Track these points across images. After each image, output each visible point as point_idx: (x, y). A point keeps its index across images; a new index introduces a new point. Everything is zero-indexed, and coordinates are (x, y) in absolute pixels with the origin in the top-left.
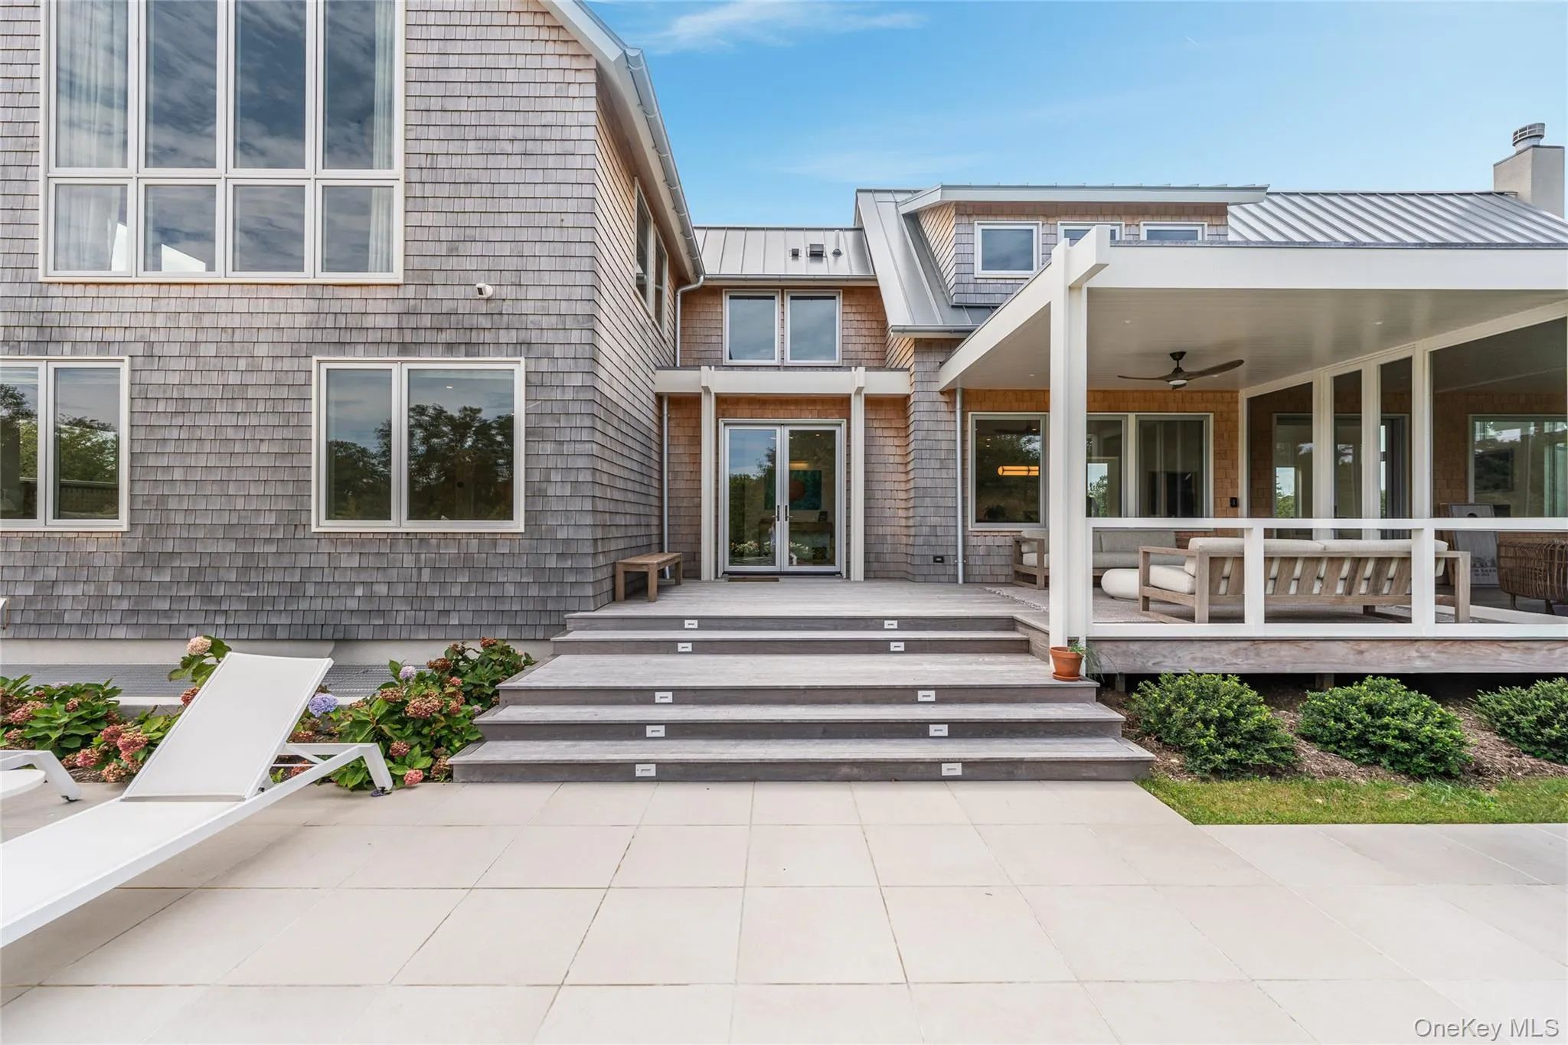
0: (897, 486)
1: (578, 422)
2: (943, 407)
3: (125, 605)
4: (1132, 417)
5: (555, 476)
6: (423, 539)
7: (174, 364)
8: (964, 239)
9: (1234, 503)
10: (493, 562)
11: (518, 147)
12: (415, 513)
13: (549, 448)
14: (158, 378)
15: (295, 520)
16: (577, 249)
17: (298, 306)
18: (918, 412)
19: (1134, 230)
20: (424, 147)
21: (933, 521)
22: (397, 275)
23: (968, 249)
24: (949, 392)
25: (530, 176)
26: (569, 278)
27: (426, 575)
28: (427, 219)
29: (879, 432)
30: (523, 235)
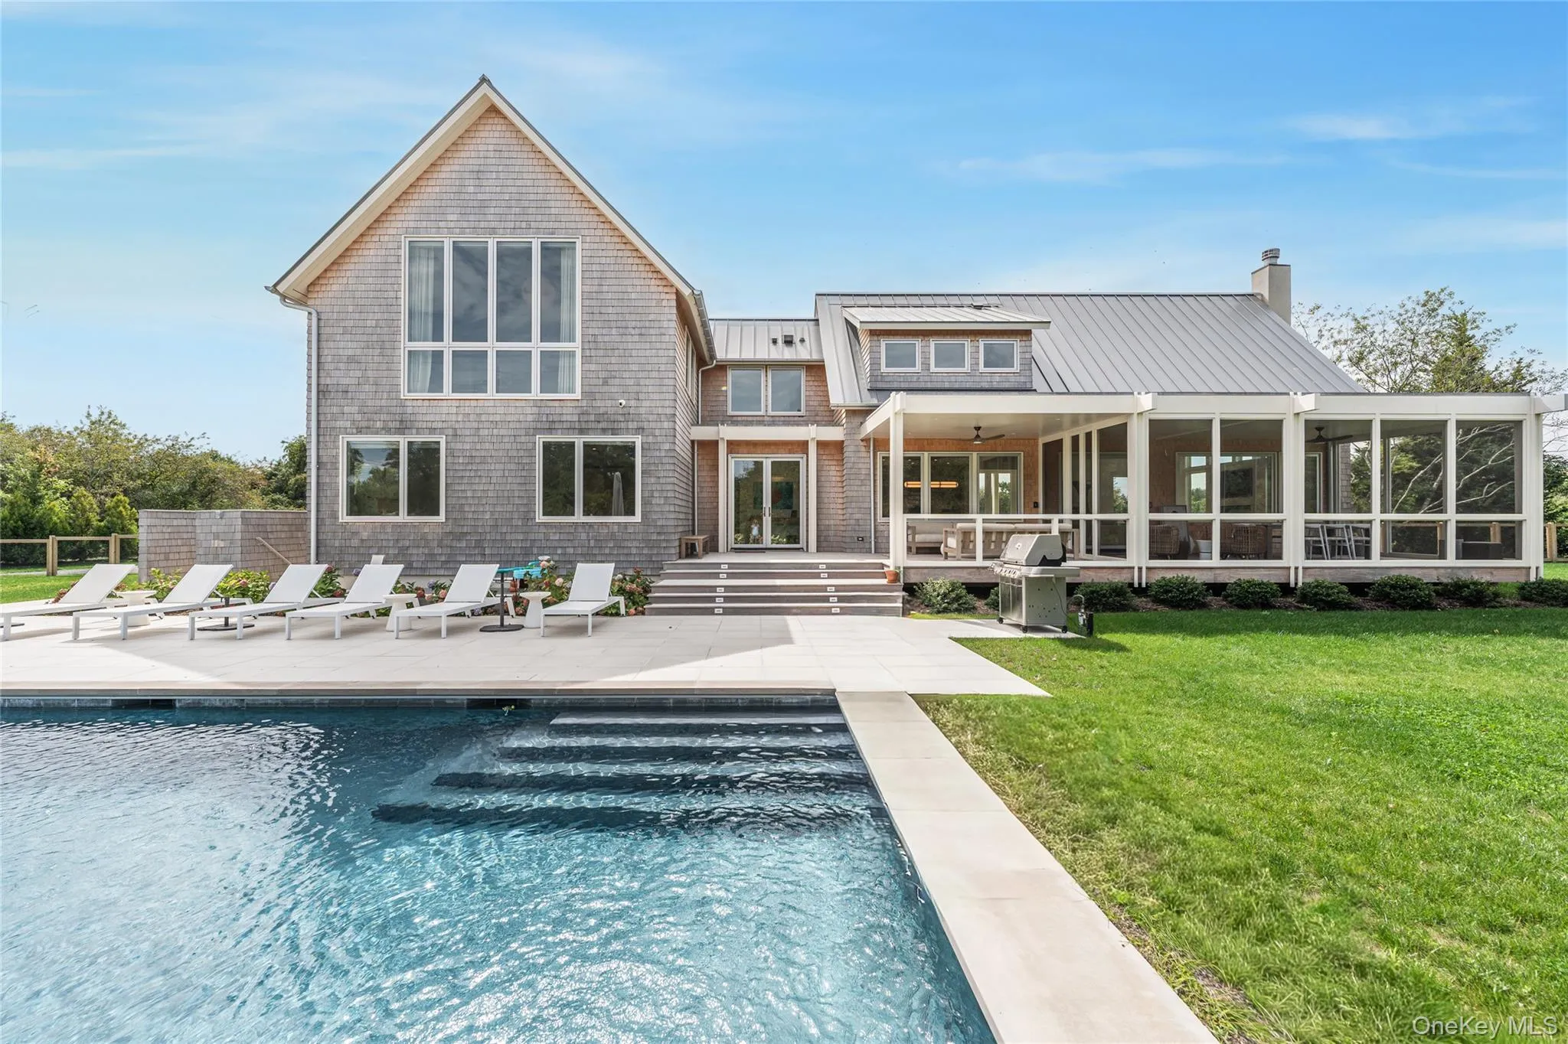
0: (837, 495)
1: (667, 467)
2: (863, 449)
3: (443, 558)
4: (975, 454)
5: (656, 494)
6: (591, 525)
7: (467, 439)
8: (875, 349)
9: (1036, 505)
10: (626, 537)
11: (637, 331)
12: (586, 513)
13: (653, 480)
14: (459, 446)
15: (528, 517)
16: (666, 382)
17: (529, 411)
18: (849, 451)
19: (976, 344)
20: (591, 331)
21: (857, 516)
22: (578, 395)
23: (877, 355)
24: (866, 440)
25: (643, 346)
26: (663, 396)
27: (592, 543)
28: (593, 367)
29: (826, 463)
30: (640, 375)
